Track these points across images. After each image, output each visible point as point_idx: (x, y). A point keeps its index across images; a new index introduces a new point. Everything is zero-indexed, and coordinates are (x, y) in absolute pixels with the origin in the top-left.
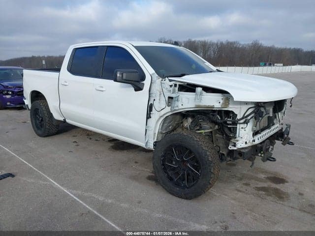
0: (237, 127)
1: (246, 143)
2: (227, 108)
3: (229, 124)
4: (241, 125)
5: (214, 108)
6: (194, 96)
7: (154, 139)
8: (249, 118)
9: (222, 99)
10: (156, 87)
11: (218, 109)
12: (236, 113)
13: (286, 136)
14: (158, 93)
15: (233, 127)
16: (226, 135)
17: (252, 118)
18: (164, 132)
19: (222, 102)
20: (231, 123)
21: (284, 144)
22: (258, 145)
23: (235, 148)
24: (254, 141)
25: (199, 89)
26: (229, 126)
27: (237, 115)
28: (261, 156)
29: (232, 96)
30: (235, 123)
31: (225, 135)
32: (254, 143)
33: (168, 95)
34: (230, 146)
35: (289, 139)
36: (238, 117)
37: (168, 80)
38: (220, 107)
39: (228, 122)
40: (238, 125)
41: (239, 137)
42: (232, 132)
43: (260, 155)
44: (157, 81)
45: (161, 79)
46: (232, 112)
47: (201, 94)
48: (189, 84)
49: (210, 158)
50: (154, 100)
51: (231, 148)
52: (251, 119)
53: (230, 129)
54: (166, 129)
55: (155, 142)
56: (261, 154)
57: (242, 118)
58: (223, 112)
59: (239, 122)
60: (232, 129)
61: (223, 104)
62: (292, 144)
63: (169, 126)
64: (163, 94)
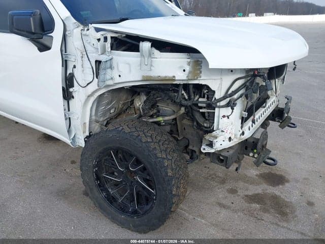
0: (214, 112)
1: (230, 139)
2: (196, 79)
3: (201, 108)
4: (221, 109)
5: (175, 80)
6: (139, 59)
7: (84, 132)
8: (236, 96)
9: (189, 64)
10: (75, 43)
11: (182, 83)
12: (213, 89)
13: (286, 115)
14: (80, 55)
15: (208, 112)
16: (198, 123)
17: (241, 96)
18: (101, 119)
19: (188, 68)
20: (204, 105)
21: (282, 127)
22: (249, 140)
23: (212, 151)
24: (243, 133)
25: (145, 46)
26: (201, 110)
27: (214, 92)
28: (253, 157)
29: (204, 58)
30: (211, 106)
31: (195, 123)
32: (242, 137)
33: (94, 57)
34: (203, 147)
35: (290, 119)
36: (218, 96)
37: (93, 29)
38: (185, 78)
39: (200, 105)
40: (217, 109)
41: (218, 129)
42: (207, 120)
43: (251, 154)
44: (75, 31)
45: (81, 27)
46: (208, 87)
47: (150, 55)
48: (129, 36)
49: (169, 171)
50: (75, 67)
51: (205, 149)
52: (238, 98)
53: (203, 114)
54: (104, 114)
55: (87, 137)
56: (254, 153)
57: (224, 98)
58: (191, 86)
59: (218, 104)
60: (206, 115)
61: (190, 72)
62: (294, 126)
63: (110, 109)
64: (86, 56)
